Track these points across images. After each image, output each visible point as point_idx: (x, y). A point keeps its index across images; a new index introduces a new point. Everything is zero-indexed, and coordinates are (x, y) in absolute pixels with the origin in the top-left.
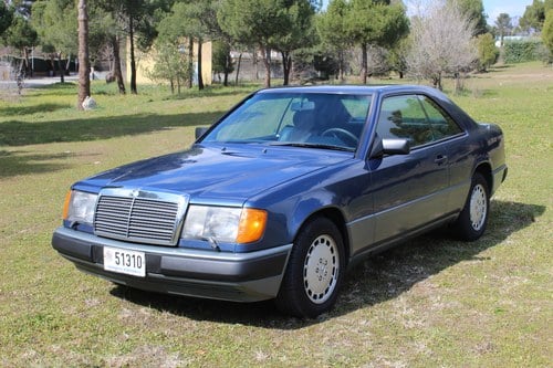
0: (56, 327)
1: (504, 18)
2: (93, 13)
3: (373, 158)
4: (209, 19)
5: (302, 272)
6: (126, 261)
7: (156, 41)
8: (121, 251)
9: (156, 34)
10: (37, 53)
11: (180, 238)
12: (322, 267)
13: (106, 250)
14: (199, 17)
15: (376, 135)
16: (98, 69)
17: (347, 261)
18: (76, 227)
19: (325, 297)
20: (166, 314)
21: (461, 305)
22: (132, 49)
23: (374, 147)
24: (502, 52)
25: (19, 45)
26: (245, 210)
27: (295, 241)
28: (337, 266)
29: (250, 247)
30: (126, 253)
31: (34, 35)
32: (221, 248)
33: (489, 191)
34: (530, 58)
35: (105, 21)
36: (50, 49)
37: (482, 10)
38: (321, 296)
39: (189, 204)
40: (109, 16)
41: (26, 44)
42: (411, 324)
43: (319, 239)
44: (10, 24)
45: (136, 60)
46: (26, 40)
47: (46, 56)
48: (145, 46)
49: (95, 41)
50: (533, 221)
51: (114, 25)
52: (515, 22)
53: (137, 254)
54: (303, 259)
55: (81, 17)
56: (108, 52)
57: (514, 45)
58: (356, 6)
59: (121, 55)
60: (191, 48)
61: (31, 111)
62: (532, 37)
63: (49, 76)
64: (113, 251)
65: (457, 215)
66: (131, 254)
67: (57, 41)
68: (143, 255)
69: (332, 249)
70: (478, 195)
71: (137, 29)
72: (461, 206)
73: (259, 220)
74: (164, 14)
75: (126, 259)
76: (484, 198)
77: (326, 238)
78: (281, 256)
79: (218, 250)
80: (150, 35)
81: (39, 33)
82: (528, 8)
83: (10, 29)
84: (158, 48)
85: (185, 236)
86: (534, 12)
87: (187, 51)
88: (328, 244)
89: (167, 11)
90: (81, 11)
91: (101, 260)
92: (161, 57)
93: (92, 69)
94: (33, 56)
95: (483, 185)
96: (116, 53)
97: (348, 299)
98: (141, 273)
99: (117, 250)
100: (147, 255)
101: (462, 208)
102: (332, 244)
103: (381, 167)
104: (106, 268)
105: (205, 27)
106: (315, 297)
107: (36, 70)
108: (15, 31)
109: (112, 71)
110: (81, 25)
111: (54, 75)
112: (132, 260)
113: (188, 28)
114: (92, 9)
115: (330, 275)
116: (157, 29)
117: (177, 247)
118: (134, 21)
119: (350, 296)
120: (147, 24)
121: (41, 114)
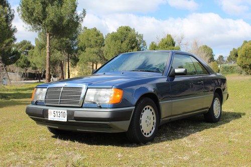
0: (25, 146)
1: (221, 57)
2: (53, 51)
3: (170, 76)
4: (100, 54)
5: (139, 121)
6: (58, 115)
7: (78, 63)
8: (56, 111)
9: (78, 60)
10: (30, 70)
11: (83, 103)
12: (148, 120)
13: (49, 110)
14: (97, 53)
15: (172, 67)
16: (55, 76)
17: (160, 120)
18: (36, 103)
19: (150, 135)
20: (76, 143)
21: (212, 141)
22: (69, 67)
23: (171, 71)
24: (221, 70)
25: (23, 67)
26: (113, 89)
27: (136, 106)
28: (155, 121)
29: (115, 106)
30: (58, 111)
31: (29, 63)
32: (102, 107)
33: (221, 102)
34: (232, 72)
35: (58, 55)
36: (35, 68)
37: (212, 52)
38: (148, 134)
39: (88, 88)
40: (59, 52)
41: (25, 66)
42: (190, 146)
43: (147, 107)
44: (19, 58)
45: (70, 71)
46: (25, 64)
47: (33, 72)
48: (74, 65)
49: (53, 63)
50: (241, 117)
51: (61, 56)
52: (225, 59)
53: (63, 111)
54: (140, 115)
55: (48, 51)
56: (59, 69)
57: (226, 67)
58: (161, 47)
59: (64, 70)
60: (93, 66)
61: (26, 90)
62: (232, 64)
63: (34, 79)
64: (52, 111)
65: (207, 110)
66: (61, 111)
67: (38, 63)
68: (66, 112)
69: (153, 113)
70: (217, 103)
71: (71, 58)
72: (209, 106)
73: (119, 94)
74: (82, 52)
75: (58, 114)
76: (219, 104)
77: (150, 108)
78: (130, 112)
79: (100, 107)
80: (76, 61)
81: (31, 62)
82: (231, 52)
83: (19, 60)
84: (79, 65)
85: (85, 102)
86: (233, 53)
87: (91, 67)
88: (151, 110)
89: (83, 51)
90: (47, 49)
91: (47, 116)
92: (80, 69)
93: (52, 77)
94: (28, 72)
95: (218, 98)
96: (62, 69)
97: (160, 139)
98: (65, 120)
99: (54, 110)
100: (68, 111)
101: (210, 107)
102: (153, 111)
103: (174, 81)
104: (49, 119)
105: (99, 57)
106: (145, 134)
107: (29, 77)
108: (21, 61)
109: (60, 76)
110: (48, 54)
111: (36, 79)
112: (61, 114)
113: (92, 58)
114: (52, 50)
115: (152, 125)
116: (79, 58)
117: (81, 107)
118: (70, 55)
119: (161, 138)
120: (75, 56)
121: (29, 91)
